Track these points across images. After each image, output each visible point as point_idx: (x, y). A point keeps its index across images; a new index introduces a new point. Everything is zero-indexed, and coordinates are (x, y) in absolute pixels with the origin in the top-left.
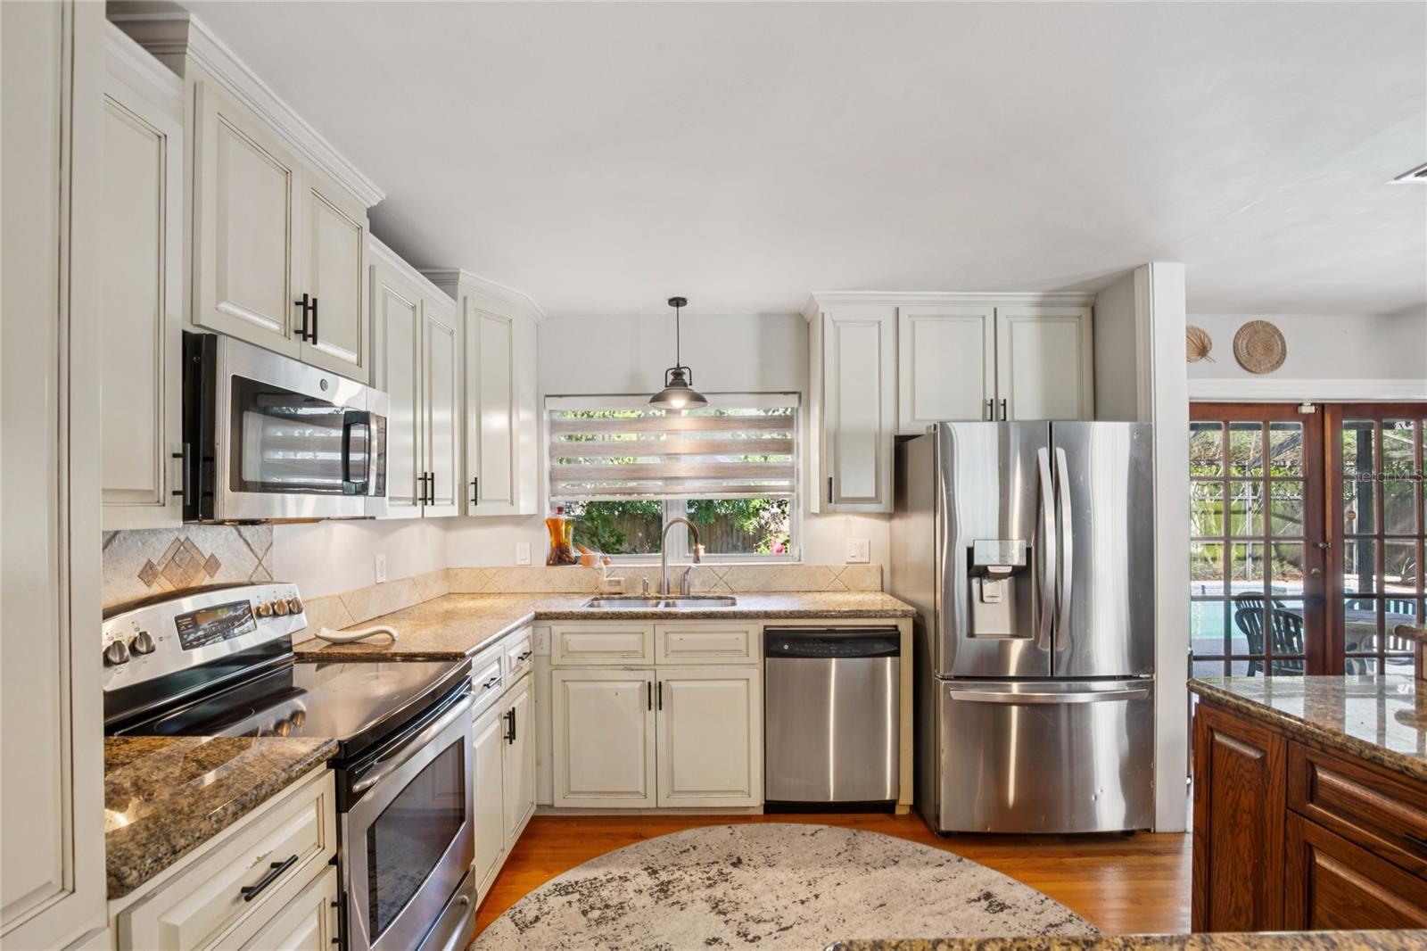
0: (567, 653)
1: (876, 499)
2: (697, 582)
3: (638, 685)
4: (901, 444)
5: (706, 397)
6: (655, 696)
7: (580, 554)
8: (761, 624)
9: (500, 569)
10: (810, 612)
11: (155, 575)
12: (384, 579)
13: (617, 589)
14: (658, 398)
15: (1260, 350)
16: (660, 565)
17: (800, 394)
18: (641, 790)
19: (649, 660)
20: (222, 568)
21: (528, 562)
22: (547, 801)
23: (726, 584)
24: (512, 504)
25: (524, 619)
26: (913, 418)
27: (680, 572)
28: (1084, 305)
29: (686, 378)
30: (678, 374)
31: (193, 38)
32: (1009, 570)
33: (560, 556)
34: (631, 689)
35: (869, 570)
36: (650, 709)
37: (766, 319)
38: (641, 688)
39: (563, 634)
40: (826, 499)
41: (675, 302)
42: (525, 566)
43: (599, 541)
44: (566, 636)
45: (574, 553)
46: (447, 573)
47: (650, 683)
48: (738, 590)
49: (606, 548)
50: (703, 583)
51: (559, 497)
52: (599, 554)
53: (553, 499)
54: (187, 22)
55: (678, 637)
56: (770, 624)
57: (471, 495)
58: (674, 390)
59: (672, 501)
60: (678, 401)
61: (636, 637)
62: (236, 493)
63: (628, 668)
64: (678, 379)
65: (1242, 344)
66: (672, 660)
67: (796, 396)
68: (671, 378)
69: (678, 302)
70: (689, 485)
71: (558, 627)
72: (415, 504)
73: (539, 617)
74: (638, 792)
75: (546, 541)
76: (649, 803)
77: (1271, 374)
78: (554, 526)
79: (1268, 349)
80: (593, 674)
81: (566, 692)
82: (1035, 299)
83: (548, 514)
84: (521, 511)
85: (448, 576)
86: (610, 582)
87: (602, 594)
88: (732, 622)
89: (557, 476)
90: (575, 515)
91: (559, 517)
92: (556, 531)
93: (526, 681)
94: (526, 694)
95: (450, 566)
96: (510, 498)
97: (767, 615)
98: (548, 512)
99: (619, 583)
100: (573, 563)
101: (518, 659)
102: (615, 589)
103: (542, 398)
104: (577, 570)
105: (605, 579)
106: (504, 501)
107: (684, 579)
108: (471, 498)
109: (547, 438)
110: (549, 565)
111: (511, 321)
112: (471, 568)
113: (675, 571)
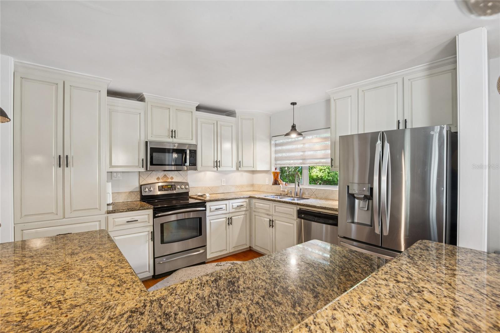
3: (268, 220)
5: (302, 133)
8: (299, 207)
9: (263, 185)
10: (310, 205)
11: (159, 179)
12: (225, 184)
14: (287, 135)
16: (294, 187)
19: (271, 213)
20: (174, 179)
21: (268, 184)
23: (315, 195)
29: (296, 128)
30: (294, 126)
31: (145, 96)
33: (276, 183)
34: (266, 220)
36: (270, 227)
39: (255, 202)
40: (331, 166)
41: (293, 104)
42: (267, 185)
44: (256, 203)
45: (280, 182)
46: (252, 185)
47: (270, 220)
48: (318, 197)
50: (308, 194)
54: (143, 95)
55: (278, 207)
56: (303, 208)
58: (293, 132)
60: (294, 135)
61: (269, 206)
62: (152, 166)
64: (294, 128)
66: (276, 214)
69: (294, 104)
72: (214, 167)
73: (250, 197)
75: (272, 177)
80: (260, 214)
81: (255, 218)
82: (425, 67)
84: (258, 169)
85: (253, 186)
86: (282, 191)
87: (281, 194)
88: (289, 205)
89: (276, 159)
90: (278, 171)
91: (275, 171)
92: (274, 175)
93: (243, 213)
94: (243, 216)
95: (254, 183)
96: (252, 166)
97: (298, 204)
98: (273, 170)
99: (284, 191)
100: (279, 185)
101: (238, 206)
102: (284, 193)
103: (271, 137)
104: (280, 187)
105: (282, 190)
106: (250, 166)
107: (300, 192)
108: (239, 166)
109: (273, 149)
110: (273, 185)
111: (253, 119)
112: (257, 184)
113: (298, 189)
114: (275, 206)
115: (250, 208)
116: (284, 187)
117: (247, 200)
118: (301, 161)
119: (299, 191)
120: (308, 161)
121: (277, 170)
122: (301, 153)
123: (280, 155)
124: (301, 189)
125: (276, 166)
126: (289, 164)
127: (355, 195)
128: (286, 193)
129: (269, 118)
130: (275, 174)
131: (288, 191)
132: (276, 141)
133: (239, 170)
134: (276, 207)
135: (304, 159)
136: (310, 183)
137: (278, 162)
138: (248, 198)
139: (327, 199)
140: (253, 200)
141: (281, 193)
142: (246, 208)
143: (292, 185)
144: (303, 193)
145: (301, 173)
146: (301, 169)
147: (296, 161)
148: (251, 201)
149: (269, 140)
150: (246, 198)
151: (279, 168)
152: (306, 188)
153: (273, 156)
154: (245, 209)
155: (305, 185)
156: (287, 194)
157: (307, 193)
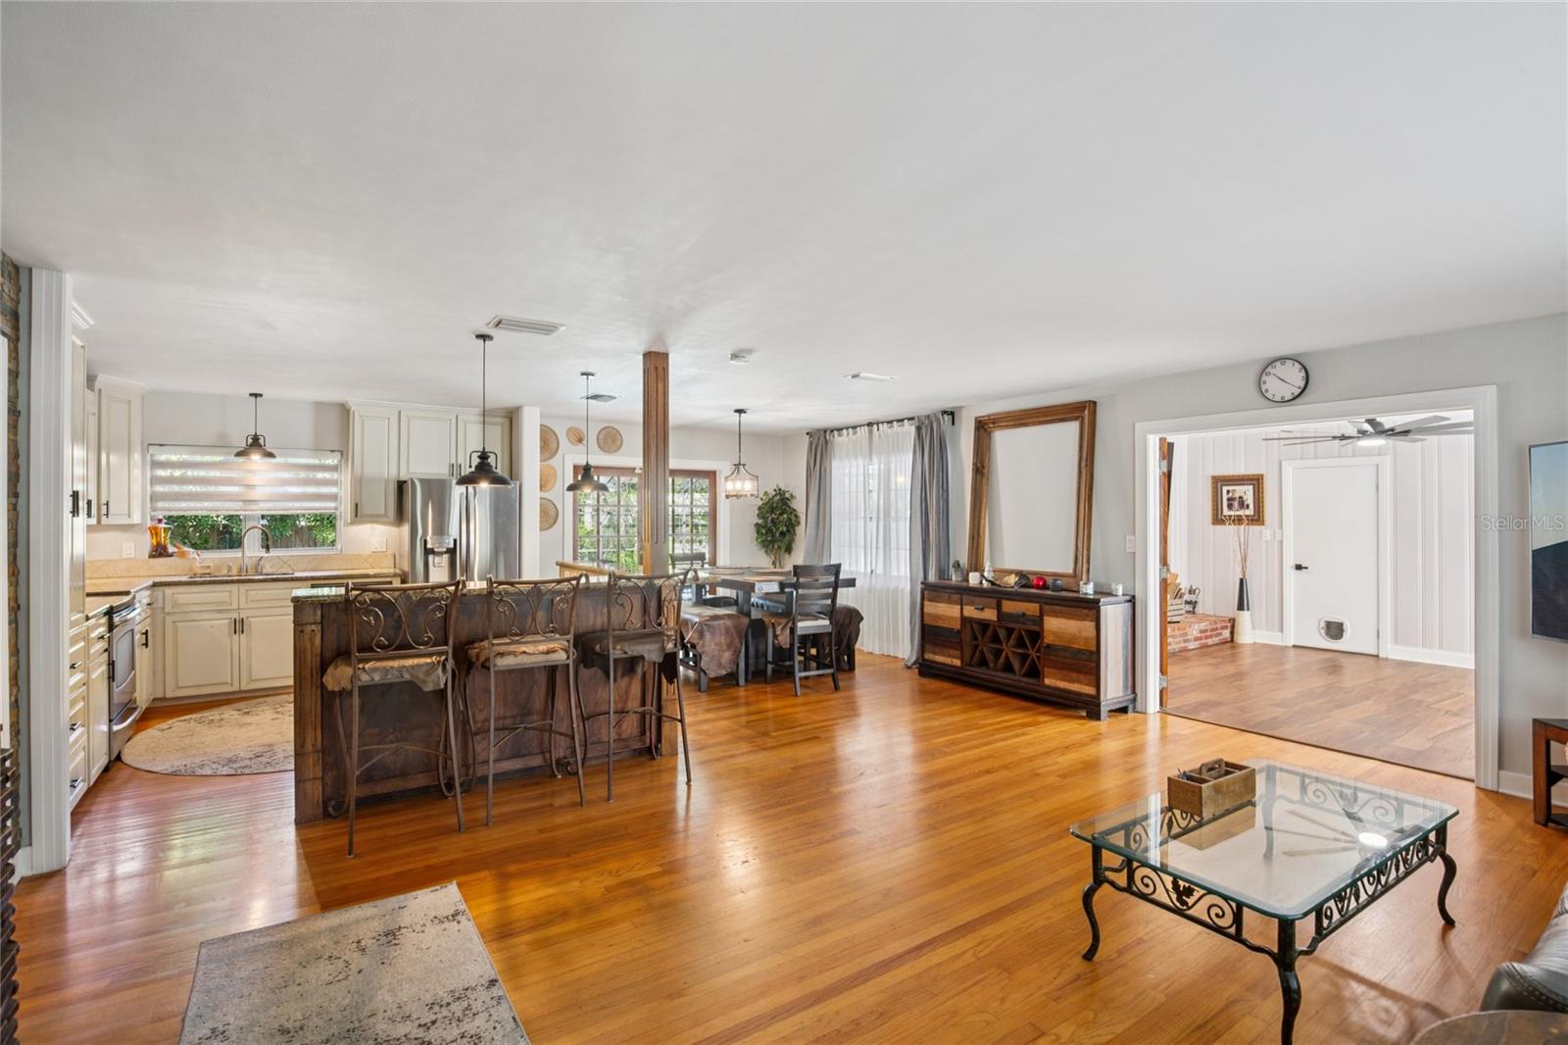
0: (176, 604)
1: (386, 515)
2: (267, 566)
3: (227, 621)
4: (401, 486)
5: (275, 453)
6: (239, 626)
7: (176, 550)
8: (309, 583)
9: (108, 561)
13: (207, 571)
14: (241, 453)
15: (610, 441)
16: (240, 555)
17: (342, 453)
18: (229, 681)
19: (235, 606)
21: (133, 556)
22: (160, 695)
24: (129, 517)
25: (146, 585)
26: (408, 472)
27: (255, 561)
28: (505, 417)
29: (261, 441)
30: (256, 439)
32: (445, 550)
33: (159, 551)
34: (223, 624)
35: (386, 556)
36: (235, 633)
37: (319, 406)
38: (229, 624)
39: (172, 593)
40: (353, 515)
41: (254, 395)
42: (128, 559)
43: (190, 542)
45: (171, 549)
47: (235, 620)
48: (298, 570)
49: (194, 546)
51: (158, 512)
52: (191, 550)
53: (153, 513)
55: (254, 592)
57: (104, 510)
58: (253, 449)
59: (250, 516)
60: (256, 457)
61: (227, 594)
63: (219, 611)
64: (256, 443)
65: (601, 437)
66: (250, 605)
67: (339, 454)
68: (250, 441)
69: (256, 395)
70: (262, 505)
71: (169, 591)
73: (155, 585)
74: (226, 683)
75: (147, 542)
76: (235, 688)
77: (617, 453)
78: (154, 531)
79: (614, 441)
80: (195, 616)
81: (176, 629)
82: (478, 413)
83: (149, 524)
89: (154, 498)
91: (155, 525)
92: (152, 536)
103: (146, 445)
105: (198, 564)
110: (152, 556)
114: (247, 591)
118: (240, 504)
124: (261, 558)
130: (154, 534)
131: (219, 565)
137: (160, 504)
138: (150, 587)
146: (237, 520)
149: (141, 452)
151: (165, 518)
153: (149, 489)
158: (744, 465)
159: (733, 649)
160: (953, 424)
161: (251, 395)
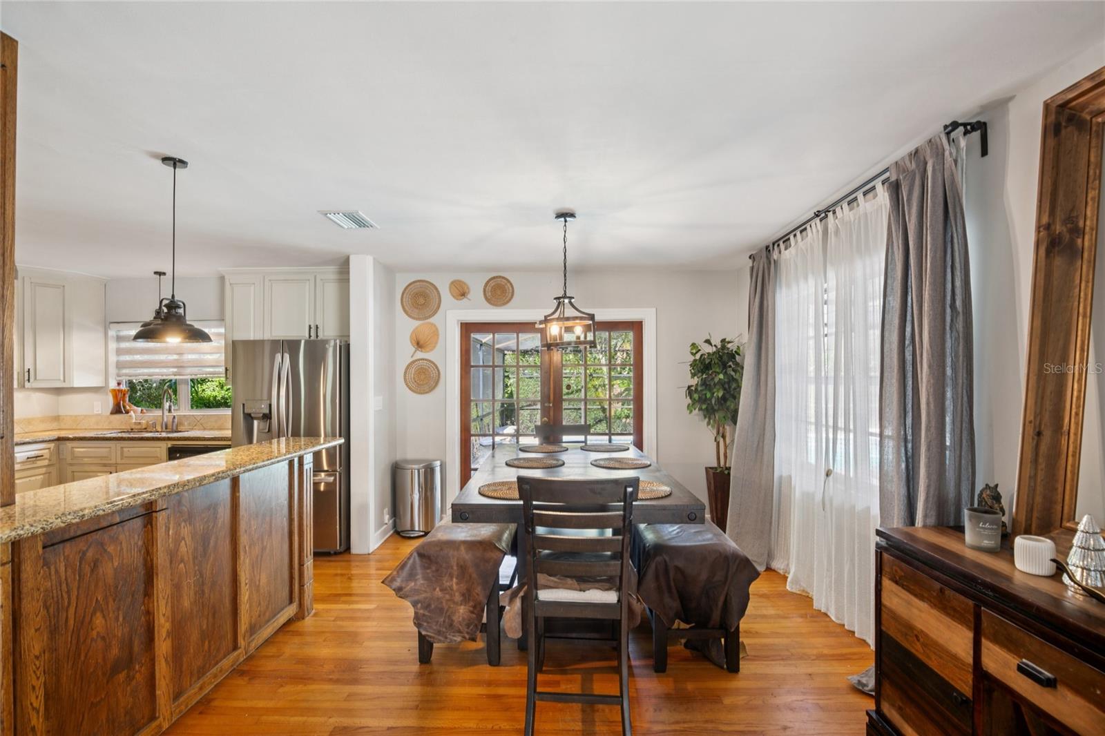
0: (74, 457)
8: (171, 443)
9: (85, 416)
10: (190, 437)
15: (498, 293)
16: (161, 414)
19: (113, 461)
21: (100, 412)
24: (64, 382)
33: (117, 410)
39: (72, 447)
41: (158, 273)
42: (97, 415)
44: (74, 449)
45: (126, 408)
46: (56, 419)
50: (189, 424)
51: (123, 378)
55: (127, 449)
56: (178, 444)
61: (108, 450)
63: (103, 465)
65: (489, 288)
66: (123, 462)
69: (160, 273)
73: (59, 439)
77: (506, 307)
78: (115, 393)
79: (504, 292)
80: (87, 468)
84: (76, 385)
85: (59, 420)
86: (135, 423)
87: (132, 429)
88: (152, 442)
89: (120, 366)
90: (124, 387)
91: (118, 388)
92: (115, 397)
93: (44, 470)
94: (42, 476)
95: (60, 414)
96: (62, 378)
97: (169, 439)
98: (113, 385)
99: (140, 423)
100: (127, 412)
101: (28, 458)
102: (139, 427)
103: (108, 323)
104: (130, 416)
105: (134, 421)
106: (57, 380)
107: (173, 422)
108: (26, 378)
109: (113, 346)
110: (112, 413)
111: (64, 286)
112: (71, 416)
113: (167, 417)
114: (122, 448)
115: (60, 460)
116: (136, 415)
117: (52, 445)
118: (175, 370)
119: (171, 420)
120: (189, 370)
121: (121, 386)
122: (175, 357)
123: (128, 358)
124: (174, 417)
125: (120, 378)
126: (149, 376)
127: (253, 415)
128: (144, 427)
129: (104, 286)
130: (117, 394)
131: (148, 422)
132: (119, 331)
133: (26, 387)
134: (124, 449)
135: (181, 367)
136: (192, 408)
137: (125, 371)
138: (53, 441)
139: (220, 429)
140: (68, 444)
141: (133, 427)
142: (50, 460)
143: (157, 413)
144: (180, 424)
145: (175, 392)
146: (175, 383)
147: (165, 370)
148: (61, 447)
149: (102, 330)
150: (50, 441)
151: (126, 382)
152: (185, 415)
153: (113, 358)
154: (46, 462)
155: (183, 410)
156: (145, 429)
157: (186, 424)
158: (571, 298)
159: (471, 603)
160: (984, 152)
161: (156, 273)
